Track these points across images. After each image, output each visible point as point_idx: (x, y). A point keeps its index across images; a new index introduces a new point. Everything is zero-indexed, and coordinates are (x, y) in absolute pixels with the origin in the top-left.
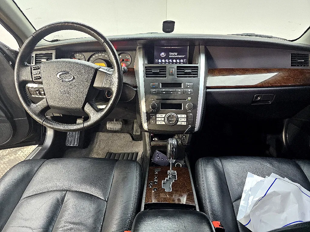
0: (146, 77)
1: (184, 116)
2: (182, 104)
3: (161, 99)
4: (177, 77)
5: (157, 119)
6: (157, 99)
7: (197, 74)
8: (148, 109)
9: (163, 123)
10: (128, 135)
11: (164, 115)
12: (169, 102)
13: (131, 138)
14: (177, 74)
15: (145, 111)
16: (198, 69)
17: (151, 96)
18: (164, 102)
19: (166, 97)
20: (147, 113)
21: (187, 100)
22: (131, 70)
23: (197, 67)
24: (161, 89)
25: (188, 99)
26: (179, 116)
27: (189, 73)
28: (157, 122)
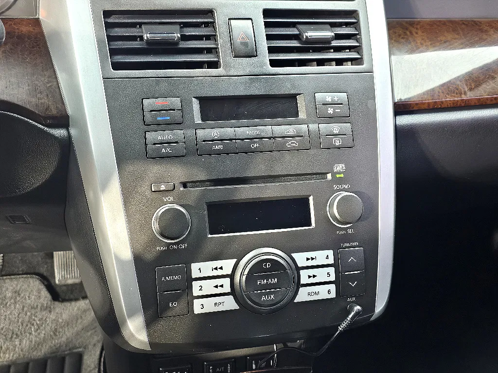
0: (116, 66)
1: (325, 256)
2: (311, 198)
3: (208, 181)
4: (274, 63)
5: (196, 285)
6: (185, 185)
7: (357, 49)
8: (143, 238)
9: (230, 304)
10: (35, 284)
11: (227, 265)
12: (246, 192)
13: (45, 293)
14: (271, 50)
15: (127, 254)
16: (356, 25)
17: (155, 169)
18: (220, 193)
19: (229, 167)
20: (138, 259)
21: (329, 176)
22: (25, 29)
23: (352, 13)
24: (197, 127)
25: (334, 174)
26: (301, 258)
27: (322, 45)
28: (197, 303)
